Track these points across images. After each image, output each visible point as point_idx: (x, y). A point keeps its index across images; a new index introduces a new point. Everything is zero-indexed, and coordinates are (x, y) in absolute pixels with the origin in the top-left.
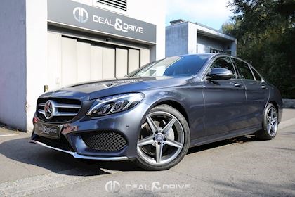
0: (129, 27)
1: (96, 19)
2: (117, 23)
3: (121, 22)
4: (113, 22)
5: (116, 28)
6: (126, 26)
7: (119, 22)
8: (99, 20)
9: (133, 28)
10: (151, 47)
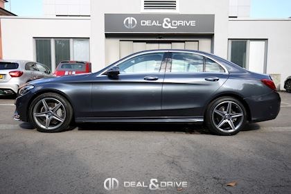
0: (178, 23)
1: (144, 23)
2: (165, 22)
3: (169, 20)
4: (161, 22)
5: (164, 27)
6: (175, 23)
7: (167, 21)
8: (147, 23)
9: (183, 23)
10: (211, 36)
